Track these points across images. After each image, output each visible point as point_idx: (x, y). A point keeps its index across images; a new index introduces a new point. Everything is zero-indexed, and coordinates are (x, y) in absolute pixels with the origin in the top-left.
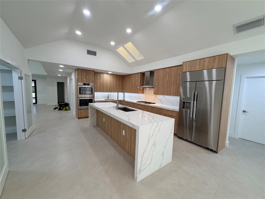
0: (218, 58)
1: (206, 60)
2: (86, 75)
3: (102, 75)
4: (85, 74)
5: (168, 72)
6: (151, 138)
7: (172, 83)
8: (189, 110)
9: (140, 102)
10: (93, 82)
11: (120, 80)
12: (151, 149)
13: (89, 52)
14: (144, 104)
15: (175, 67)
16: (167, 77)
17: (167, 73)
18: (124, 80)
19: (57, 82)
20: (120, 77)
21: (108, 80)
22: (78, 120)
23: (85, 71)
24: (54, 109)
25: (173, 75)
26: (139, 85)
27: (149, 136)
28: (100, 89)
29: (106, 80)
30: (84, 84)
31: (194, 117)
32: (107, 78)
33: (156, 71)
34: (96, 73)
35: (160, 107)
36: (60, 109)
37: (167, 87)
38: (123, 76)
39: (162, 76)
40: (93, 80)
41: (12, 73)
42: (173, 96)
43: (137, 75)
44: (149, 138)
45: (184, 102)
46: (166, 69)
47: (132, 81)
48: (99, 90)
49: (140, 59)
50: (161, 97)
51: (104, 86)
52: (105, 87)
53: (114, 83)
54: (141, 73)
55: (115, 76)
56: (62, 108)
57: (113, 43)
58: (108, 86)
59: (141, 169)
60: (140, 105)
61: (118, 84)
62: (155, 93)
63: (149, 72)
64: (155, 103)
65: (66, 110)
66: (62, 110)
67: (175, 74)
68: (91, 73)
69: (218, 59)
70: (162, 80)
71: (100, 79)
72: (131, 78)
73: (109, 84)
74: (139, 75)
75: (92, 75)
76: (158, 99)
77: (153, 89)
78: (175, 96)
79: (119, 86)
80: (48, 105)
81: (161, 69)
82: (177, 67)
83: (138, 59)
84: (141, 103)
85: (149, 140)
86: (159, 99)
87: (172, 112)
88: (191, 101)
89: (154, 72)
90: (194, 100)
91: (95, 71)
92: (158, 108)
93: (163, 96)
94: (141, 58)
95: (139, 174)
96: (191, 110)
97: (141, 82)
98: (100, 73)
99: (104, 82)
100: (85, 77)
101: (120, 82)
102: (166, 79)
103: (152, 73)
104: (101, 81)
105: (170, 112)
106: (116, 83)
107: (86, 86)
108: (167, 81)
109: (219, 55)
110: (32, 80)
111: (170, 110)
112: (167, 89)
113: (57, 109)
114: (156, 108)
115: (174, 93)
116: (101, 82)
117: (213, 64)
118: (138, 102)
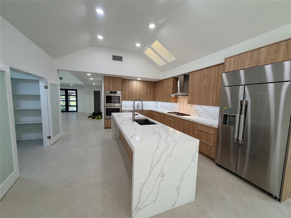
0: (286, 45)
1: (263, 50)
2: (113, 83)
3: (131, 82)
4: (112, 81)
5: (206, 74)
6: (155, 165)
7: (211, 88)
8: (232, 127)
9: (171, 113)
10: (120, 90)
11: (151, 87)
12: (156, 180)
13: (115, 58)
14: (175, 115)
15: (216, 67)
16: (205, 80)
17: (205, 76)
18: (156, 87)
19: (94, 91)
20: (152, 84)
21: (137, 87)
22: (104, 130)
23: (112, 79)
24: (88, 117)
25: (213, 77)
26: (171, 92)
27: (152, 162)
28: (129, 98)
29: (135, 88)
30: (111, 92)
31: (240, 138)
32: (136, 85)
33: (190, 74)
34: (124, 81)
35: (193, 120)
36: (93, 118)
37: (204, 95)
38: (155, 82)
39: (198, 80)
40: (121, 87)
41: (39, 83)
42: (212, 106)
43: (169, 81)
44: (151, 165)
45: (226, 116)
46: (203, 70)
47: (164, 88)
48: (127, 98)
49: (171, 60)
50: (197, 107)
51: (132, 95)
52: (134, 96)
53: (145, 90)
54: (174, 77)
55: (146, 82)
56: (95, 117)
57: (138, 45)
58: (138, 94)
59: (139, 207)
60: (170, 117)
61: (149, 92)
62: (189, 102)
63: (183, 76)
64: (190, 115)
65: (98, 119)
66: (95, 118)
67: (215, 76)
68: (118, 80)
69: (286, 47)
70: (199, 85)
71: (129, 86)
72: (163, 84)
73: (139, 92)
74: (172, 80)
75: (119, 82)
76: (194, 109)
77: (188, 96)
78: (216, 106)
79: (150, 94)
80: (86, 113)
81: (198, 71)
82: (218, 66)
83: (169, 60)
84: (172, 115)
85: (152, 168)
86: (196, 110)
87: (208, 128)
88: (236, 113)
89: (189, 75)
90: (241, 114)
91: (123, 78)
92: (191, 122)
93: (201, 106)
94: (173, 59)
95: (136, 212)
96: (235, 128)
97: (173, 88)
98: (129, 80)
99: (133, 90)
100: (112, 85)
101: (151, 90)
102: (203, 84)
103: (186, 77)
104: (130, 88)
105: (206, 127)
106: (147, 91)
107: (113, 95)
108: (205, 86)
109: (287, 40)
110: (60, 89)
111: (207, 126)
112: (204, 96)
113: (92, 118)
114: (188, 121)
115: (214, 103)
116: (130, 90)
117: (276, 55)
118: (169, 113)
